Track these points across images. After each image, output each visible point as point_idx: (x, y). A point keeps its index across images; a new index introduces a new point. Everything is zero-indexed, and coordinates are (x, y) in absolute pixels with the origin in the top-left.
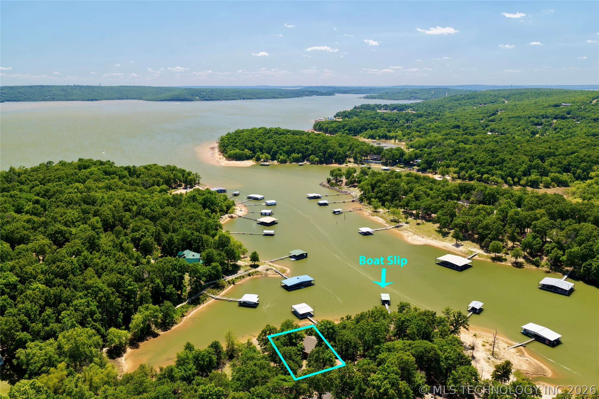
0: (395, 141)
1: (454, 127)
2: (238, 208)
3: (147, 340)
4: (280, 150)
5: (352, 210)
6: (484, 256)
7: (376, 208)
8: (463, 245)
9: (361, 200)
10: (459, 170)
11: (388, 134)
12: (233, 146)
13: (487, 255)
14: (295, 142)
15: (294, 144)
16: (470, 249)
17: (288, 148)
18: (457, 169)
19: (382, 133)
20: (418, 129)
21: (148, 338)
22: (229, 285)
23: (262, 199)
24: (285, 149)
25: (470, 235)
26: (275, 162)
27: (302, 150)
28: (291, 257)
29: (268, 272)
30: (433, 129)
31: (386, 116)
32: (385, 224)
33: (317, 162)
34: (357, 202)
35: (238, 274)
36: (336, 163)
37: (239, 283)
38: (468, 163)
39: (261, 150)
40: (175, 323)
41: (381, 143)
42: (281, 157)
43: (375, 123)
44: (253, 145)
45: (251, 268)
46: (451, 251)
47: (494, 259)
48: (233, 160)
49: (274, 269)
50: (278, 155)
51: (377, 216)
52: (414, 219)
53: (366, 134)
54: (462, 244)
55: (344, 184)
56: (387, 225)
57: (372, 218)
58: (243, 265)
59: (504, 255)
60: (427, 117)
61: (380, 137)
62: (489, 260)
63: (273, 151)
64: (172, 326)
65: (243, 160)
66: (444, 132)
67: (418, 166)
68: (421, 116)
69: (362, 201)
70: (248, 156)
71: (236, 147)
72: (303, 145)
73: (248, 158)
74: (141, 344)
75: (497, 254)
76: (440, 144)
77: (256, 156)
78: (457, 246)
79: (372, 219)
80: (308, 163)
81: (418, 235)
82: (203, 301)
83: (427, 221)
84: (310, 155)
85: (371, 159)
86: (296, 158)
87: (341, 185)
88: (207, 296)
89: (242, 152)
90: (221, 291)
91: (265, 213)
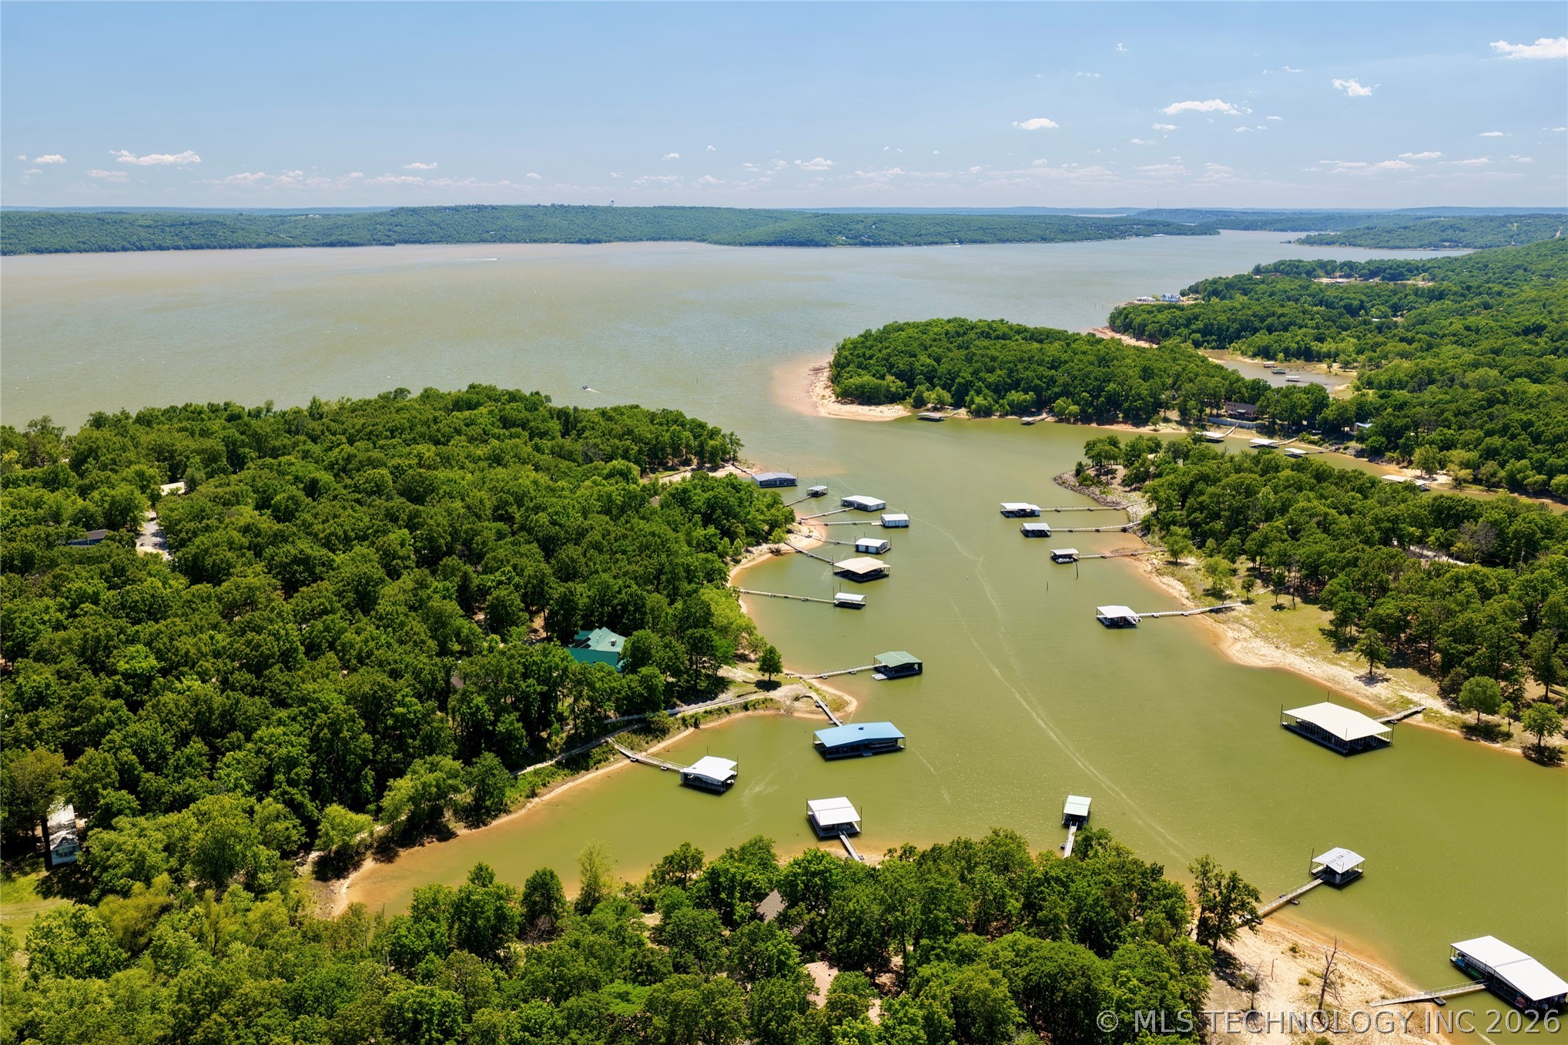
0: (1330, 367)
1: (1527, 331)
2: (804, 529)
3: (423, 845)
4: (980, 379)
5: (1107, 554)
6: (1443, 717)
7: (1175, 553)
8: (1387, 680)
9: (1146, 528)
10: (1480, 457)
11: (1316, 346)
12: (859, 367)
13: (1453, 717)
14: (1021, 360)
15: (1020, 366)
16: (1405, 694)
17: (999, 376)
18: (1473, 455)
19: (1298, 343)
20: (1410, 335)
21: (426, 841)
22: (683, 728)
23: (881, 509)
24: (992, 378)
25: (1422, 651)
26: (963, 412)
27: (1039, 382)
28: (877, 670)
29: (797, 704)
30: (1454, 335)
31: (1330, 294)
32: (1185, 601)
33: (1075, 416)
34: (1135, 533)
35: (717, 700)
36: (1125, 422)
37: (712, 724)
38: (1513, 437)
39: (931, 378)
40: (505, 812)
41: (1287, 371)
42: (979, 400)
43: (1282, 315)
44: (911, 364)
45: (756, 689)
46: (1347, 693)
47: (1471, 731)
48: (852, 402)
49: (816, 697)
50: (972, 393)
51: (1173, 575)
52: (1274, 592)
53: (1250, 345)
54: (1388, 676)
55: (1118, 480)
56: (1190, 604)
57: (1156, 579)
58: (739, 680)
59: (1507, 720)
60: (1459, 299)
61: (1289, 354)
62: (1456, 732)
63: (959, 383)
64: (496, 816)
65: (879, 403)
66: (1485, 345)
67: (1361, 439)
68: (1440, 296)
69: (1149, 530)
70: (894, 394)
71: (865, 368)
72: (1041, 369)
73: (892, 399)
74: (404, 853)
75: (1484, 717)
76: (1452, 380)
77: (914, 395)
78: (1371, 679)
79: (1155, 585)
80: (1050, 419)
81: (1266, 638)
82: (599, 761)
83: (1307, 600)
84: (1057, 396)
85: (1231, 416)
86: (1020, 404)
87: (1108, 484)
88: (613, 751)
89: (879, 381)
90: (655, 741)
91: (867, 547)
